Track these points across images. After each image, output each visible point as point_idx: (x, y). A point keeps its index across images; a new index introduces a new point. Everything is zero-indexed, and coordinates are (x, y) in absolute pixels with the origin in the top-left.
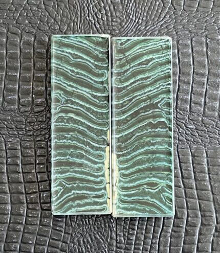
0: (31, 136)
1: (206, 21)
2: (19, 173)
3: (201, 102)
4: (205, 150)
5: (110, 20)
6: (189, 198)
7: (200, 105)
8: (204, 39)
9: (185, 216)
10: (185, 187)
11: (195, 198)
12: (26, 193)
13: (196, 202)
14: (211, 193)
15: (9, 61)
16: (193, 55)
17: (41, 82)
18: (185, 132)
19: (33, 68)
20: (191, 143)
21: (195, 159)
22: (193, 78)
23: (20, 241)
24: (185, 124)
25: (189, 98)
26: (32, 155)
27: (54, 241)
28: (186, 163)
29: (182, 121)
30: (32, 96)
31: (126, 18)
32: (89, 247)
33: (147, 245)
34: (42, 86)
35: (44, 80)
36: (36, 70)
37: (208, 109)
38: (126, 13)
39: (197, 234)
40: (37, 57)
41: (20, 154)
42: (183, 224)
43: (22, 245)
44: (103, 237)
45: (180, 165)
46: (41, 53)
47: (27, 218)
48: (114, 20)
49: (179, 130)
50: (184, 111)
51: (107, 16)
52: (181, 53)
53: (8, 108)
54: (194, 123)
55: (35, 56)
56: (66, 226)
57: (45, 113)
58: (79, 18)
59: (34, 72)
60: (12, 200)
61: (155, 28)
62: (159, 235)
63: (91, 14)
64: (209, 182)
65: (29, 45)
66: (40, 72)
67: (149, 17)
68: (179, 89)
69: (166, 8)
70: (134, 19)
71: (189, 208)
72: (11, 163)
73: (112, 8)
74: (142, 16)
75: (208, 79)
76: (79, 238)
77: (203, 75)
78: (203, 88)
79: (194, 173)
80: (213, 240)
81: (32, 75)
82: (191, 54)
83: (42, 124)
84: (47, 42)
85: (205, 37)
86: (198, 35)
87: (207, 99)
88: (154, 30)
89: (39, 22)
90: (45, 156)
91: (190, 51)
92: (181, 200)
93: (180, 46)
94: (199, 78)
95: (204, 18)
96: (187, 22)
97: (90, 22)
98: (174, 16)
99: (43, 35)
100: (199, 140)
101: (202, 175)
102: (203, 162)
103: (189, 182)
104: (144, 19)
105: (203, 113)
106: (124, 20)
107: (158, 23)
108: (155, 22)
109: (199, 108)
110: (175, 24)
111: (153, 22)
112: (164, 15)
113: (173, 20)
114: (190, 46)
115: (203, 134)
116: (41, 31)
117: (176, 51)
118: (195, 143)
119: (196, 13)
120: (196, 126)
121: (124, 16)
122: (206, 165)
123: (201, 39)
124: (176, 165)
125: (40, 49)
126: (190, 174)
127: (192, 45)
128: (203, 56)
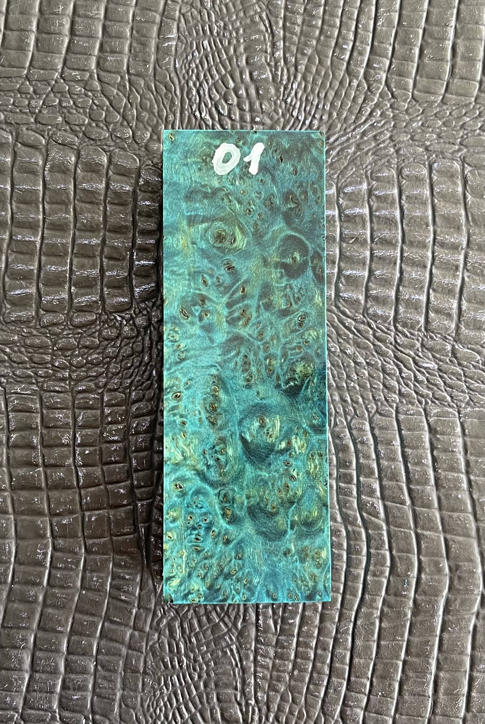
0: (63, 379)
1: (463, 127)
2: (37, 466)
3: (451, 309)
4: (460, 418)
5: (248, 118)
6: (423, 529)
7: (449, 316)
8: (457, 166)
9: (412, 571)
10: (413, 503)
11: (436, 530)
12: (53, 514)
13: (439, 537)
14: (471, 518)
15: (18, 208)
16: (433, 201)
17: (89, 257)
18: (415, 377)
19: (72, 227)
20: (427, 403)
21: (438, 439)
22: (433, 253)
23: (35, 626)
24: (414, 359)
25: (424, 298)
26: (68, 424)
27: (113, 627)
28: (417, 448)
29: (407, 351)
30: (70, 289)
31: (283, 115)
32: (193, 640)
33: (326, 636)
34: (94, 267)
35: (98, 253)
36: (79, 230)
37: (467, 326)
38: (283, 105)
39: (441, 612)
40: (81, 201)
41: (39, 420)
42: (408, 590)
43: (40, 634)
44: (226, 619)
45: (403, 453)
46: (92, 192)
47: (53, 572)
48: (258, 119)
49: (400, 373)
50: (413, 327)
51: (241, 109)
52: (407, 197)
53: (13, 316)
54: (434, 356)
55: (78, 197)
56: (141, 589)
57: (98, 327)
58: (178, 115)
59: (74, 234)
60: (19, 529)
61: (348, 140)
62: (354, 614)
63: (206, 106)
64: (467, 493)
65: (64, 172)
66: (88, 234)
67: (335, 114)
68: (401, 279)
69: (375, 95)
70: (301, 118)
71: (423, 552)
72: (19, 442)
73: (253, 91)
74: (320, 111)
75: (466, 257)
76: (173, 619)
77: (455, 247)
78: (455, 276)
79: (435, 470)
80: (475, 627)
81: (70, 240)
82: (429, 201)
83: (91, 354)
84: (105, 167)
85: (460, 162)
86: (443, 158)
87: (464, 301)
88: (345, 145)
89: (86, 122)
90: (96, 427)
91: (427, 192)
92: (405, 532)
93: (404, 181)
94: (447, 255)
95: (459, 118)
96: (419, 128)
97: (203, 122)
98: (393, 112)
99: (96, 149)
100: (445, 394)
101: (451, 475)
102: (455, 446)
103: (423, 491)
104: (325, 117)
105: (454, 335)
106: (279, 119)
107: (354, 130)
108: (350, 126)
109: (446, 322)
110: (395, 131)
111: (345, 126)
112: (369, 110)
113: (390, 124)
114: (428, 181)
115: (454, 381)
116: (92, 142)
117: (396, 191)
118: (437, 402)
119: (441, 107)
120: (438, 364)
121: (280, 111)
122: (462, 453)
123: (452, 167)
124: (394, 452)
125: (88, 182)
126: (425, 473)
127: (431, 178)
128: (456, 204)
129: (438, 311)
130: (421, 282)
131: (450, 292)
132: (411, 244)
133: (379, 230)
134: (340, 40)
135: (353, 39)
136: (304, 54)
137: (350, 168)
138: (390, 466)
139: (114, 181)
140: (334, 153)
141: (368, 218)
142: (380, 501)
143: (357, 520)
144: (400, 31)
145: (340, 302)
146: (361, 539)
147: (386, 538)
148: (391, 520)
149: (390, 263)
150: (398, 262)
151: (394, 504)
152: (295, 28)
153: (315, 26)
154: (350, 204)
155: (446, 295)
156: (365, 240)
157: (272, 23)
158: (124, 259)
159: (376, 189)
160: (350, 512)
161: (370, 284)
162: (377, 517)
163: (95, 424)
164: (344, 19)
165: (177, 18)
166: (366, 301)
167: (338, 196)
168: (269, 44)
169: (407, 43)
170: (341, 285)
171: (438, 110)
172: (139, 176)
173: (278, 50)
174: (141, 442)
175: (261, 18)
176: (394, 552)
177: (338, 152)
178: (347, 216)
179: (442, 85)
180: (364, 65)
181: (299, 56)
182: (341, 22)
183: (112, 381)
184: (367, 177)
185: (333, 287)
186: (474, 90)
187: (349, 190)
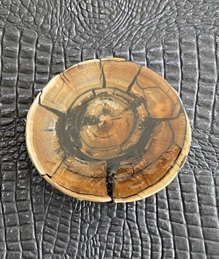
1: (215, 15)
3: (209, 116)
4: (213, 176)
5: (97, 11)
6: (193, 237)
7: (207, 119)
8: (212, 37)
10: (187, 223)
11: (200, 238)
13: (202, 242)
16: (198, 57)
17: (10, 87)
20: (195, 167)
21: (201, 188)
22: (198, 85)
25: (193, 110)
28: (190, 192)
31: (116, 9)
34: (13, 92)
35: (15, 85)
36: (4, 72)
37: (217, 125)
38: (117, 4)
40: (5, 56)
45: (182, 195)
46: (11, 51)
48: (102, 12)
51: (94, 6)
52: (184, 54)
54: (199, 142)
55: (3, 54)
57: (14, 126)
58: (59, 9)
61: (152, 22)
63: (74, 4)
64: (217, 217)
66: (9, 74)
67: (145, 9)
70: (126, 11)
71: (193, 250)
74: (136, 7)
77: (211, 82)
78: (211, 98)
79: (200, 205)
82: (197, 56)
83: (10, 140)
84: (19, 37)
85: (214, 35)
86: (205, 33)
87: (216, 112)
88: (151, 25)
89: (9, 13)
90: (13, 181)
91: (196, 52)
92: (183, 239)
93: (183, 46)
94: (206, 86)
95: (213, 10)
96: (191, 16)
97: (72, 13)
98: (177, 7)
99: (14, 28)
100: (205, 163)
101: (208, 207)
102: (211, 192)
103: (192, 217)
104: (139, 10)
105: (210, 130)
106: (114, 11)
107: (156, 17)
108: (153, 15)
109: (205, 123)
110: (178, 18)
111: (150, 15)
112: (164, 6)
113: (175, 13)
114: (196, 45)
115: (210, 156)
116: (11, 24)
117: (178, 51)
118: (201, 167)
119: (203, 4)
120: (201, 146)
121: (115, 7)
122: (214, 195)
123: (209, 38)
124: (177, 194)
125: (9, 46)
126: (194, 206)
127: (197, 44)
128: (211, 58)
129: (201, 117)
131: (208, 106)
132: (187, 79)
133: (169, 72)
137: (153, 38)
138: (175, 202)
139: (24, 46)
140: (144, 30)
141: (163, 65)
142: (169, 222)
143: (156, 232)
146: (158, 243)
147: (172, 242)
148: (175, 232)
150: (179, 89)
151: (177, 224)
154: (153, 57)
158: (29, 88)
159: (167, 50)
160: (152, 228)
162: (168, 231)
163: (13, 179)
167: (146, 54)
171: (202, 6)
172: (37, 42)
174: (38, 189)
176: (177, 250)
177: (146, 30)
178: (151, 64)
183: (22, 155)
184: (162, 43)
187: (152, 50)
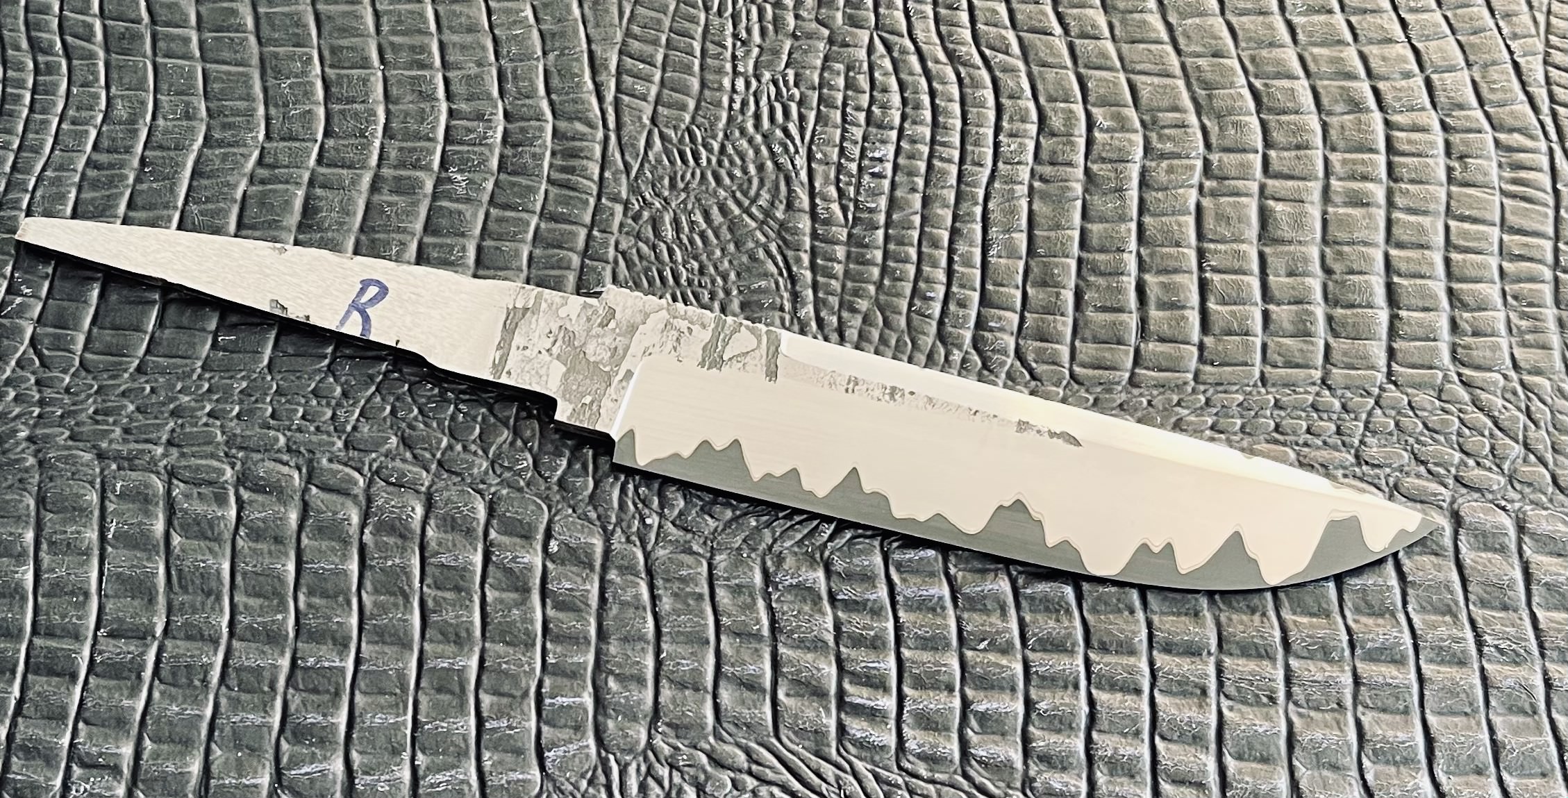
130: (1135, 720)
134: (922, 285)
135: (945, 280)
136: (853, 310)
144: (1032, 263)
145: (971, 766)
149: (1066, 687)
152: (833, 268)
153: (871, 263)
155: (1189, 744)
156: (1010, 644)
157: (791, 261)
161: (1031, 728)
164: (924, 249)
165: (611, 259)
166: (1025, 763)
168: (786, 295)
169: (1048, 282)
170: (969, 731)
173: (804, 304)
175: (768, 253)
179: (1127, 353)
180: (972, 323)
181: (845, 314)
182: (920, 253)
185: (955, 736)
186: (1190, 360)
